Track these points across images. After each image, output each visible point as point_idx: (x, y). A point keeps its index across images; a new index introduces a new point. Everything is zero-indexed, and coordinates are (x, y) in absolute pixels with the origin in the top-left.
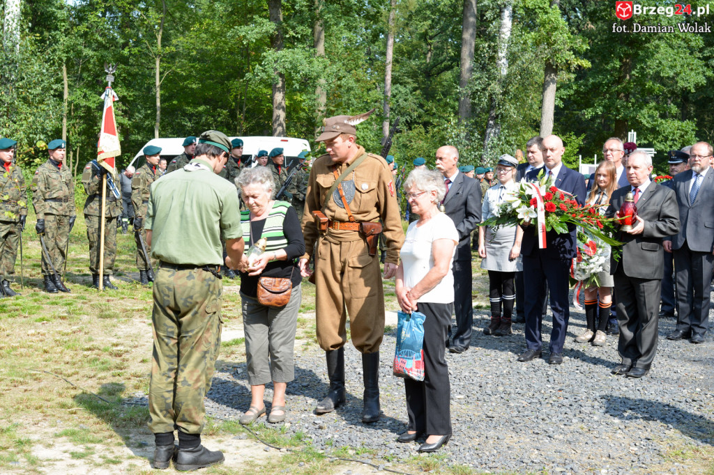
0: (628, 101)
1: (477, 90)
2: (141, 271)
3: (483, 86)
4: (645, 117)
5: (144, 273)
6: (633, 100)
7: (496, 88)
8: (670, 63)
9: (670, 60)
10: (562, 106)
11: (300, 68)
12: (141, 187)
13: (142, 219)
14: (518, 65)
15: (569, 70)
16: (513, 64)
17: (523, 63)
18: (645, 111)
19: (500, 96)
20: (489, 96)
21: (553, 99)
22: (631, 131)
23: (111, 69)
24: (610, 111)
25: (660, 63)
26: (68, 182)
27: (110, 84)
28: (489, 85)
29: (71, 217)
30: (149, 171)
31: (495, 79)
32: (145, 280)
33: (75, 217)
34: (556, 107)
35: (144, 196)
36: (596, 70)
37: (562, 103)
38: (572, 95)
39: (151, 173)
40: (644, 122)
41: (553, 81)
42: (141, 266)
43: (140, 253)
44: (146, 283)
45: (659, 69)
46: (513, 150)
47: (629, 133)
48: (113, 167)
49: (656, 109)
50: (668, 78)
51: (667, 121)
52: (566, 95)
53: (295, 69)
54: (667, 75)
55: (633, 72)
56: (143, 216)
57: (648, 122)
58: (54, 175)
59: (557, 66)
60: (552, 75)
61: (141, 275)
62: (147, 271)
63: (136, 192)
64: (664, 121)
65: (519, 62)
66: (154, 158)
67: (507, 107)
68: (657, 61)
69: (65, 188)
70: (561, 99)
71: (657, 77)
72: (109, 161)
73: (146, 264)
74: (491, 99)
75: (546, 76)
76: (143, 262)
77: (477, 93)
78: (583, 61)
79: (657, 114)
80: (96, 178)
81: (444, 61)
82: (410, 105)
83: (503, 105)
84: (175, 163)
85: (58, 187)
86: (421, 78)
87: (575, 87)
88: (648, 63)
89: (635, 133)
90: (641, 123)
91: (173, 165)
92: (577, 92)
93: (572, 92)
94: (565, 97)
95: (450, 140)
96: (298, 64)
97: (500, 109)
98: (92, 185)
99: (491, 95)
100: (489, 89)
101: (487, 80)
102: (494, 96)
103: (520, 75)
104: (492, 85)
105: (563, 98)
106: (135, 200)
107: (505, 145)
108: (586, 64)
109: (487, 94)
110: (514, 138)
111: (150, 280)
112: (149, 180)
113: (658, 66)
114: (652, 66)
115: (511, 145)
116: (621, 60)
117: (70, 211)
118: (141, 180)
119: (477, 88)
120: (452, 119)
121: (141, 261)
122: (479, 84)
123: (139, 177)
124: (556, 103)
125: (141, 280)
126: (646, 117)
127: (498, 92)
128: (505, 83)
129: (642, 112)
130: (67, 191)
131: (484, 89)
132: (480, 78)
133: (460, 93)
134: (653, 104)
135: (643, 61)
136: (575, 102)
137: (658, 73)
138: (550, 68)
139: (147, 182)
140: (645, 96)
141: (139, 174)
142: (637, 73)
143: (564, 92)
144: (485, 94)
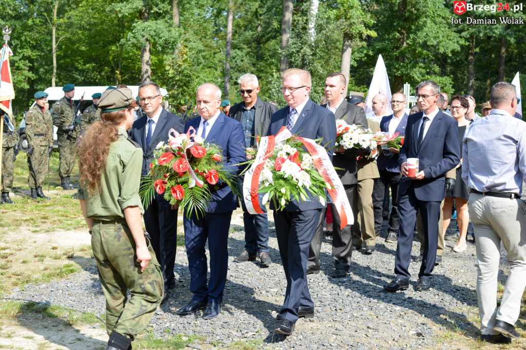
0: (403, 62)
1: (293, 52)
2: (32, 189)
3: (297, 49)
4: (416, 74)
5: (34, 190)
6: (407, 61)
7: (307, 50)
8: (434, 35)
9: (434, 32)
10: (356, 65)
11: (161, 35)
12: (33, 123)
13: (33, 148)
14: (323, 34)
15: (361, 38)
16: (320, 32)
17: (327, 32)
18: (416, 70)
19: (310, 57)
20: (302, 56)
21: (349, 60)
22: (406, 83)
23: (7, 30)
24: (390, 69)
25: (427, 34)
27: (6, 42)
28: (302, 48)
30: (39, 110)
31: (305, 43)
32: (35, 195)
34: (352, 67)
35: (35, 130)
36: (380, 39)
37: (355, 63)
38: (363, 57)
39: (41, 112)
40: (416, 77)
41: (350, 46)
42: (32, 185)
43: (32, 175)
44: (36, 198)
45: (426, 39)
46: (320, 97)
47: (405, 85)
48: (9, 108)
49: (424, 68)
50: (432, 46)
51: (431, 77)
52: (359, 57)
53: (158, 35)
54: (432, 44)
55: (408, 41)
56: (35, 146)
57: (419, 77)
59: (352, 34)
60: (350, 41)
61: (32, 192)
62: (36, 189)
63: (29, 127)
64: (429, 77)
65: (324, 32)
67: (315, 65)
68: (425, 34)
70: (355, 60)
71: (425, 45)
72: (6, 103)
73: (36, 184)
74: (303, 60)
75: (344, 42)
76: (34, 182)
77: (293, 54)
78: (371, 32)
79: (424, 71)
81: (270, 32)
82: (245, 64)
83: (313, 63)
84: (58, 104)
86: (254, 45)
87: (365, 52)
88: (419, 35)
89: (409, 85)
90: (413, 77)
91: (57, 106)
92: (366, 55)
93: (363, 55)
94: (358, 59)
95: (273, 90)
96: (160, 32)
97: (310, 66)
99: (303, 56)
100: (302, 51)
101: (300, 44)
102: (306, 57)
103: (325, 41)
104: (305, 48)
105: (357, 60)
106: (29, 133)
107: (314, 93)
108: (373, 34)
109: (301, 55)
110: (321, 88)
111: (38, 195)
112: (39, 117)
113: (426, 37)
114: (421, 37)
115: (318, 93)
116: (399, 32)
118: (33, 118)
119: (293, 50)
120: (274, 74)
121: (32, 181)
122: (295, 47)
123: (32, 115)
124: (352, 64)
125: (32, 196)
126: (418, 73)
127: (309, 54)
128: (314, 47)
129: (414, 70)
131: (298, 52)
132: (295, 44)
133: (281, 54)
134: (422, 65)
135: (415, 33)
136: (365, 63)
137: (425, 42)
138: (348, 36)
139: (38, 119)
140: (415, 59)
141: (32, 113)
142: (411, 42)
143: (357, 55)
144: (299, 55)
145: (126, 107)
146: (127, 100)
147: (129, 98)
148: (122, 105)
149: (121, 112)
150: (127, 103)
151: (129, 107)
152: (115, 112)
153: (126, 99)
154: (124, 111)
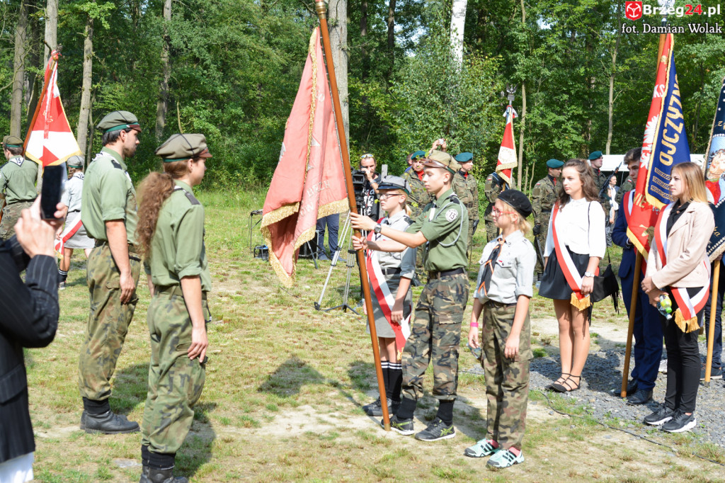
23: (512, 89)
26: (472, 189)
27: (510, 102)
29: (474, 221)
30: (550, 182)
33: (478, 221)
35: (543, 205)
48: (509, 177)
58: (461, 184)
63: (536, 201)
66: (556, 170)
69: (470, 195)
72: (507, 171)
80: (497, 186)
85: (464, 194)
98: (493, 193)
106: (535, 208)
112: (549, 190)
117: (475, 215)
118: (541, 191)
123: (540, 188)
130: (472, 198)
139: (546, 193)
141: (540, 185)
145: (188, 157)
146: (192, 149)
147: (193, 147)
148: (184, 155)
149: (182, 162)
150: (191, 152)
151: (196, 158)
152: (175, 163)
153: (189, 147)
154: (187, 162)
